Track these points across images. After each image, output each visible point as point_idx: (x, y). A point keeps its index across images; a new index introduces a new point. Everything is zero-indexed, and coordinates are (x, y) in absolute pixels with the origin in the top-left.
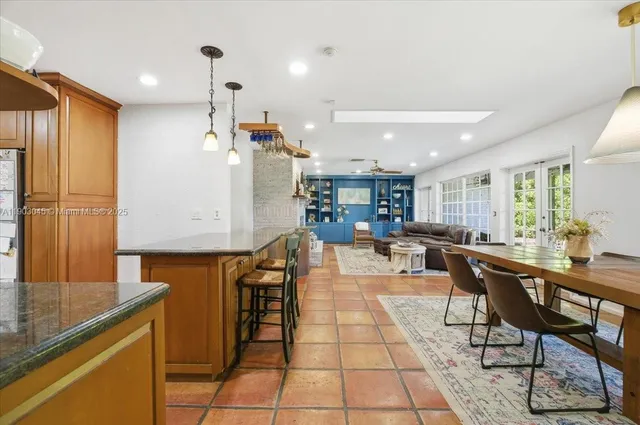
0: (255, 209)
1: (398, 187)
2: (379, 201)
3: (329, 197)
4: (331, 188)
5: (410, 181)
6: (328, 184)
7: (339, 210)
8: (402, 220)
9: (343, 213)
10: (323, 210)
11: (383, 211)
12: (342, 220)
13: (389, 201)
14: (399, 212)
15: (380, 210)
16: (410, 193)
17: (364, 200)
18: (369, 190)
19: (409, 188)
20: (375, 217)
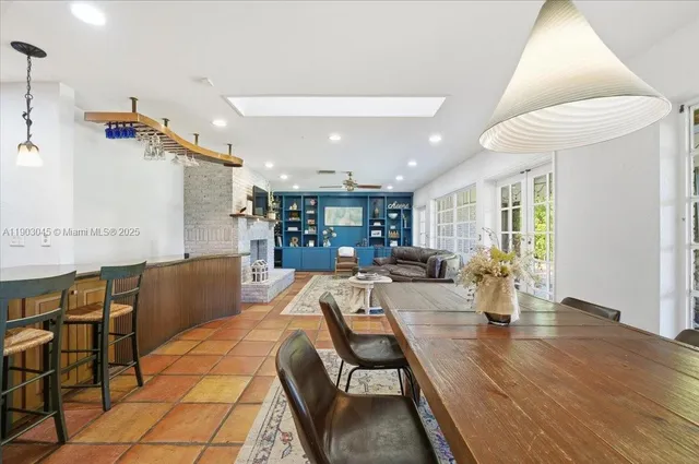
0: (187, 230)
1: (394, 206)
2: (372, 222)
3: (314, 217)
4: (315, 207)
5: (407, 198)
6: (312, 202)
7: (325, 232)
8: (399, 244)
9: (329, 236)
10: (306, 232)
11: (376, 234)
12: (329, 244)
13: (383, 222)
14: (394, 235)
15: (373, 232)
16: (409, 213)
17: (355, 222)
18: (361, 209)
19: (406, 207)
20: (367, 241)
